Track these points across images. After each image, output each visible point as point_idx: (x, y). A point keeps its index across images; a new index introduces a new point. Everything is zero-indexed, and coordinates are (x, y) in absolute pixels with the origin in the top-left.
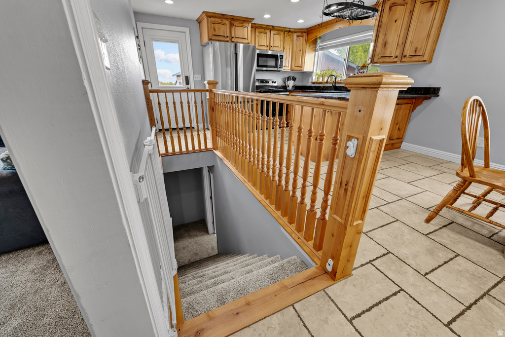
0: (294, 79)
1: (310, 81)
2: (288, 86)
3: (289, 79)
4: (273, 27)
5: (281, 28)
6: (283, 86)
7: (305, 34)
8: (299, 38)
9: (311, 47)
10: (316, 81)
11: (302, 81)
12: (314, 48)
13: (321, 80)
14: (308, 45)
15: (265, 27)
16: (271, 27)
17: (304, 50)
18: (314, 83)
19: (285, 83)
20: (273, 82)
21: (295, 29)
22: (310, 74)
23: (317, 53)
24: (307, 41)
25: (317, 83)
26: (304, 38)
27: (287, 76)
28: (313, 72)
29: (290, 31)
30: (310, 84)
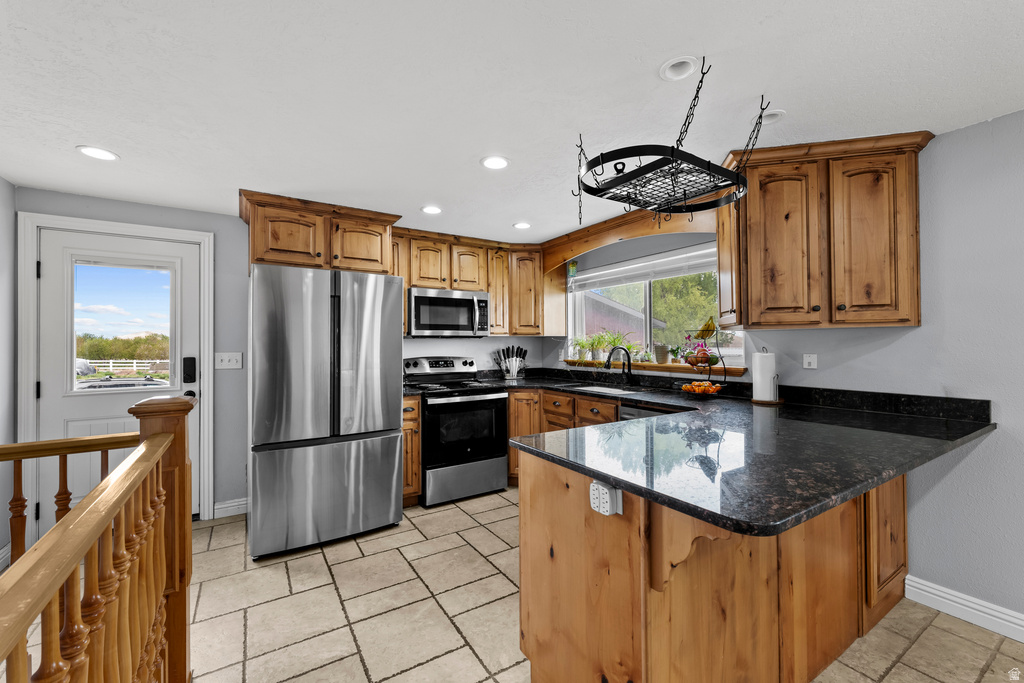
0: (521, 353)
1: (562, 358)
2: (508, 371)
3: (508, 353)
4: (456, 237)
5: (478, 242)
6: (495, 371)
7: (537, 256)
8: (526, 264)
9: (555, 282)
10: (577, 358)
11: (543, 355)
12: (562, 284)
13: (588, 357)
14: (547, 279)
15: (437, 237)
16: (452, 239)
17: (539, 288)
18: (572, 363)
19: (499, 364)
20: (465, 363)
21: (512, 244)
22: (559, 342)
23: (570, 295)
24: (544, 269)
25: (580, 364)
26: (537, 263)
27: (503, 346)
28: (565, 338)
29: (500, 249)
30: (562, 366)
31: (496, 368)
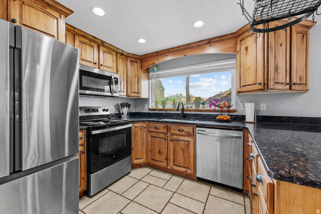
0: (128, 106)
1: (146, 107)
2: (123, 114)
3: (123, 105)
4: (102, 41)
5: (113, 48)
6: (119, 113)
7: (139, 61)
8: (134, 64)
9: (146, 75)
10: (155, 108)
11: (136, 107)
12: (147, 76)
14: (142, 72)
15: (91, 38)
16: (100, 42)
17: (139, 76)
18: (150, 109)
19: (119, 111)
20: (104, 110)
21: (128, 53)
22: (146, 100)
23: (150, 81)
24: (142, 67)
25: (155, 110)
26: (139, 64)
27: (123, 101)
28: (149, 99)
29: (123, 54)
30: (146, 110)
31: (117, 112)
